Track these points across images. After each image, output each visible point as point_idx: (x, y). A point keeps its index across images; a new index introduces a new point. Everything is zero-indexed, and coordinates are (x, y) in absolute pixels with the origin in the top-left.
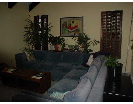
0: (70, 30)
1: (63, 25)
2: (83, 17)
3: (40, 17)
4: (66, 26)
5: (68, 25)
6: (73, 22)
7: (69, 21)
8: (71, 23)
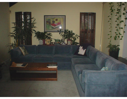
0: (53, 27)
1: (47, 22)
2: (65, 16)
3: (23, 13)
4: (50, 23)
5: (51, 22)
6: (57, 20)
7: (53, 19)
8: (55, 20)
